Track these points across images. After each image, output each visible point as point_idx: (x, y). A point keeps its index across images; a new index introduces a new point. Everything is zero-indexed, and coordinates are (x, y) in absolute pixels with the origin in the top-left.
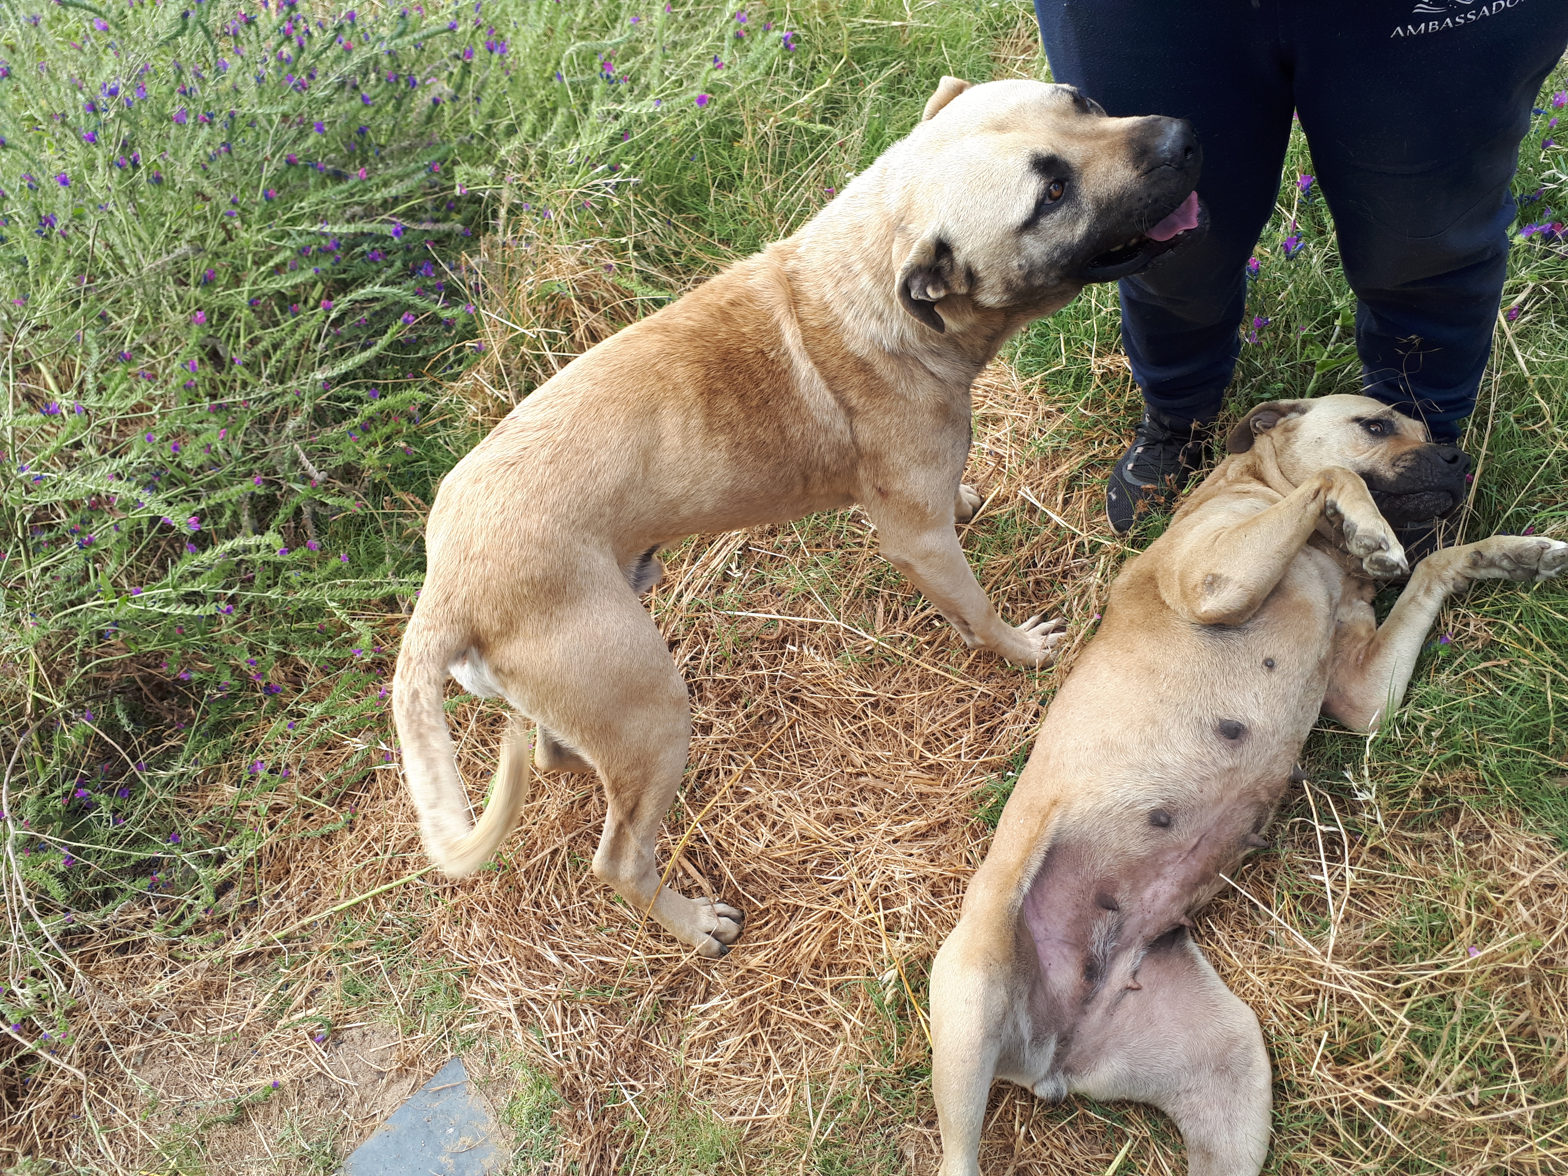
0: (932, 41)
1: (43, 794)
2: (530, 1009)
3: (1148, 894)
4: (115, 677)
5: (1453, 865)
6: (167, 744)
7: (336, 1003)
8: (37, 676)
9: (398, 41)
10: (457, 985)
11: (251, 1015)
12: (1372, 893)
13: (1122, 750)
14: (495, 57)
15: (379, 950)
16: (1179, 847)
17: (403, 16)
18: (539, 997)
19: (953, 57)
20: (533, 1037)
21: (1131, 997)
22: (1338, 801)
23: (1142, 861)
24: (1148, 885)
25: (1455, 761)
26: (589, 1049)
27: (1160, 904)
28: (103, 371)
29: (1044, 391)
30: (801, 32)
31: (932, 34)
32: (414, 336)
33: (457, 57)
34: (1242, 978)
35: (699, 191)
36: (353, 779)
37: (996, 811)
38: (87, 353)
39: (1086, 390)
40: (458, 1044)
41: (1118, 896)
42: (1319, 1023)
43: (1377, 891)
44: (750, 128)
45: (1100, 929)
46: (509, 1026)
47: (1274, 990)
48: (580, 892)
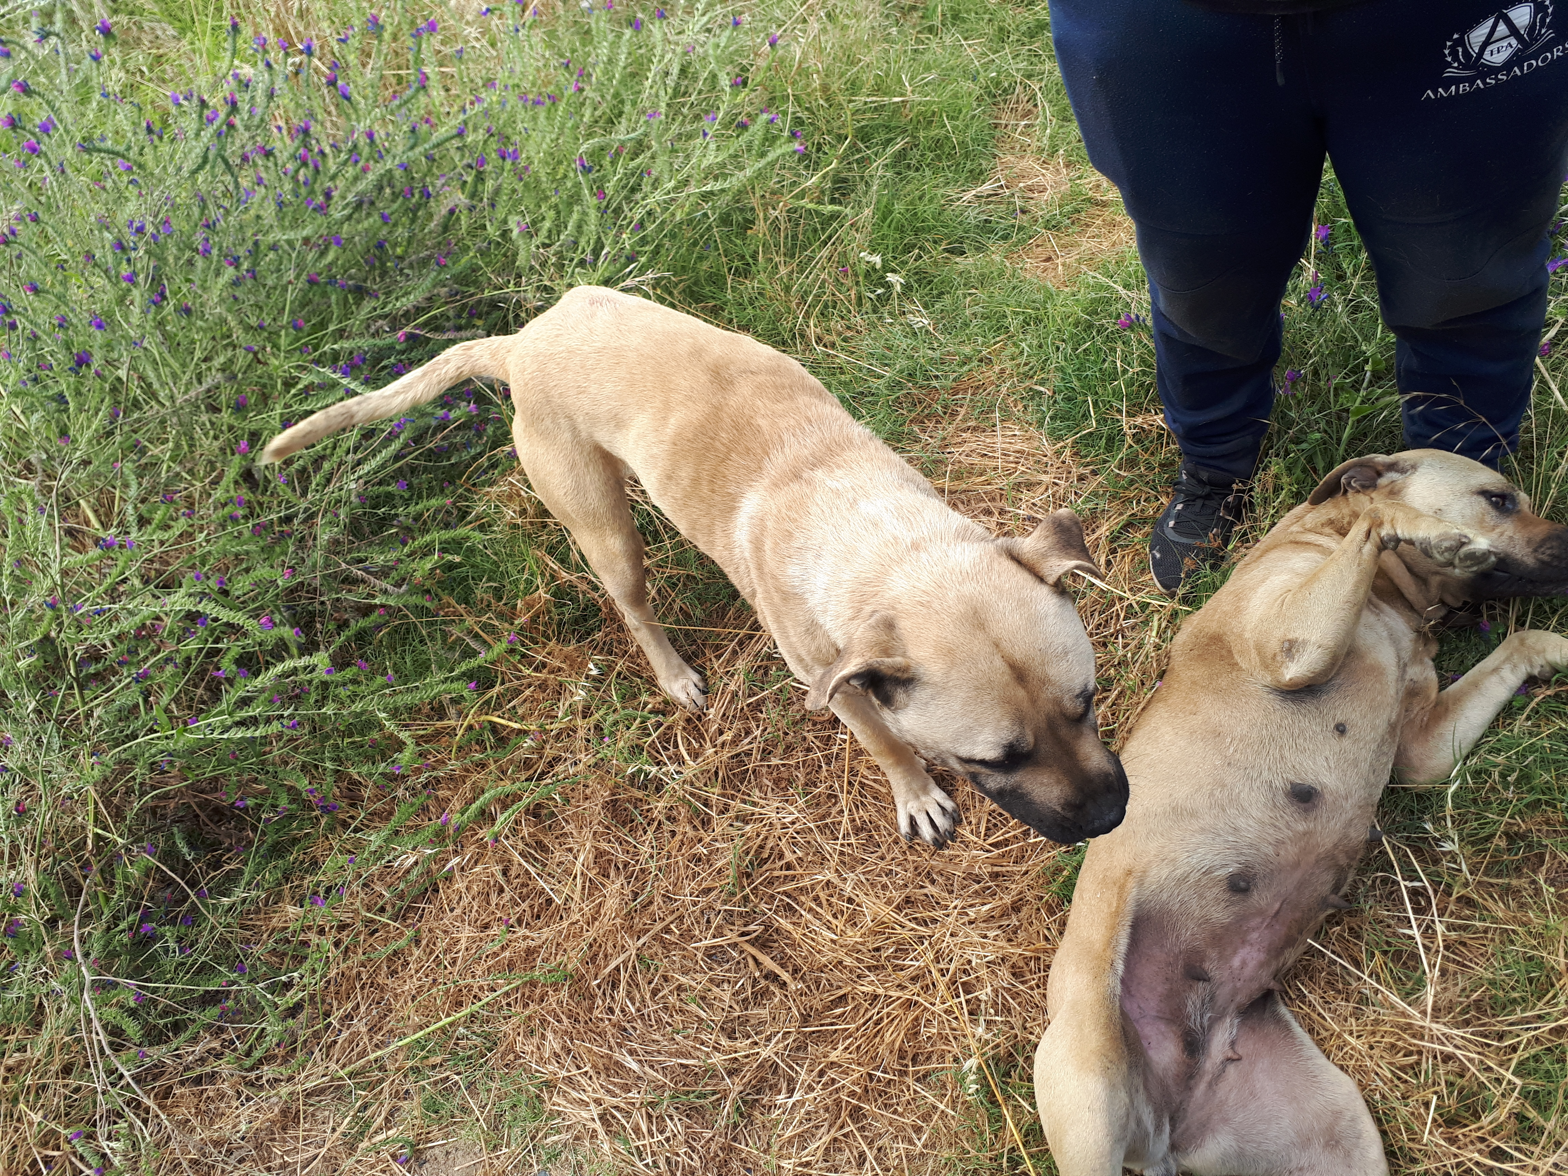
0: (934, 113)
1: (109, 929)
2: (614, 1117)
3: (1236, 962)
4: (172, 805)
5: (1544, 911)
6: (227, 868)
7: (415, 1121)
8: (96, 813)
9: (410, 154)
10: (538, 1096)
11: (332, 1139)
12: (1464, 944)
13: (1193, 814)
14: (508, 164)
15: (456, 1065)
16: (1261, 912)
17: (413, 130)
18: (622, 1105)
19: (955, 128)
20: (621, 1147)
21: (1231, 1069)
22: (1418, 852)
23: (1226, 928)
24: (1235, 952)
25: (1534, 805)
26: (678, 1155)
27: (1248, 971)
28: (143, 501)
29: (1076, 454)
30: (804, 115)
31: (934, 108)
32: (445, 444)
33: (470, 166)
34: (1340, 1042)
35: (716, 279)
36: (415, 892)
37: (1070, 885)
38: (126, 485)
39: (1119, 450)
40: (544, 1158)
41: (1207, 965)
42: (1426, 1085)
43: (1469, 942)
44: (761, 215)
45: (1193, 1001)
46: (594, 1135)
47: (1376, 1052)
48: (654, 993)
